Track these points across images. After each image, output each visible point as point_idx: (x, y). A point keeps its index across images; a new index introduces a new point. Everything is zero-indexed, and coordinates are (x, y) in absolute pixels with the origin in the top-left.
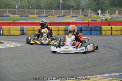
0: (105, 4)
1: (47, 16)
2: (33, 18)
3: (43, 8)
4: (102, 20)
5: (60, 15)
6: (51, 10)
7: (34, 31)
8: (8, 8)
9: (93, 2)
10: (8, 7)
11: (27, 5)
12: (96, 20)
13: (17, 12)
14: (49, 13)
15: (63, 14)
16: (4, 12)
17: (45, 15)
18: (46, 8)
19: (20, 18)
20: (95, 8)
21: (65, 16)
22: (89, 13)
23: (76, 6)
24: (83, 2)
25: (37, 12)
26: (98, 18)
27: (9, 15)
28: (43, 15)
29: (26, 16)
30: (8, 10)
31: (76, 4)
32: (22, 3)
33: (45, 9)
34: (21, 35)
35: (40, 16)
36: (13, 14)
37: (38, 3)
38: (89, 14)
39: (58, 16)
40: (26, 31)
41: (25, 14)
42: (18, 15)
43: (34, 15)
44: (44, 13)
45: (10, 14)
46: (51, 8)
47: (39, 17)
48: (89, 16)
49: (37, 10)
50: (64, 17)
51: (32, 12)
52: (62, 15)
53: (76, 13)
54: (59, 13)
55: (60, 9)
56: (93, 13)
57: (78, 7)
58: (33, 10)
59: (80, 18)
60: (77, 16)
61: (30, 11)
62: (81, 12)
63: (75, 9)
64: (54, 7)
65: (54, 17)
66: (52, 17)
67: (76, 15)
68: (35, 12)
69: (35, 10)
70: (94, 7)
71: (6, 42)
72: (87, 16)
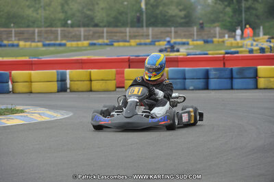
0: (254, 12)
1: (112, 45)
2: (78, 49)
3: (101, 24)
4: (251, 51)
5: (143, 41)
6: (122, 29)
7: (91, 81)
8: (12, 25)
9: (224, 8)
10: (14, 23)
11: (61, 16)
12: (237, 52)
13: (36, 34)
14: (116, 36)
15: (150, 37)
16: (5, 36)
17: (106, 41)
18: (109, 25)
19: (44, 49)
20: (230, 22)
21: (157, 43)
22: (218, 35)
23: (182, 18)
24: (199, 7)
25: (86, 34)
26: (241, 47)
27: (16, 42)
28: (100, 41)
29: (60, 45)
30: (13, 30)
31: (182, 14)
32: (47, 12)
33: (105, 26)
34: (58, 92)
35: (94, 44)
36: (26, 40)
37: (88, 13)
38: (215, 37)
39: (140, 44)
40: (71, 81)
41: (56, 39)
42: (38, 41)
43: (80, 43)
44: (103, 36)
45: (19, 40)
46: (120, 24)
47: (92, 47)
48: (215, 43)
49: (87, 29)
50: (154, 44)
51: (74, 34)
52: (148, 41)
53: (185, 36)
54: (143, 35)
55: (142, 26)
56: (227, 36)
57: (187, 20)
58: (76, 29)
59: (196, 47)
60: (188, 44)
61: (69, 33)
62: (195, 33)
63: (181, 25)
64: (129, 20)
65: (131, 46)
66: (124, 46)
67: (184, 40)
68: (82, 34)
69: (82, 29)
70: (228, 19)
71: (29, 109)
72: (212, 42)
